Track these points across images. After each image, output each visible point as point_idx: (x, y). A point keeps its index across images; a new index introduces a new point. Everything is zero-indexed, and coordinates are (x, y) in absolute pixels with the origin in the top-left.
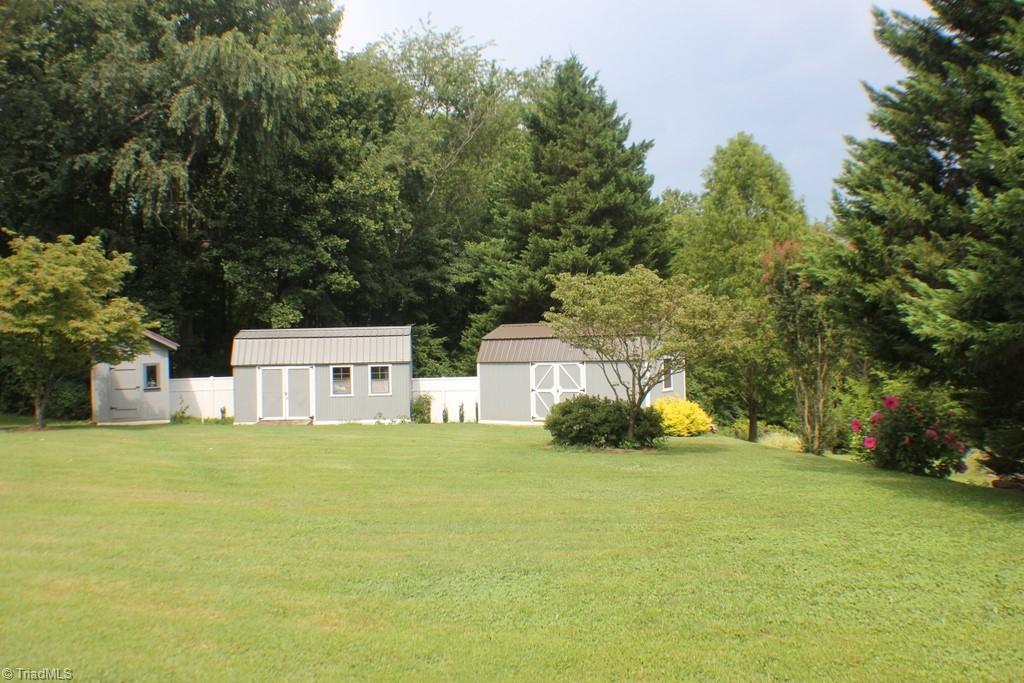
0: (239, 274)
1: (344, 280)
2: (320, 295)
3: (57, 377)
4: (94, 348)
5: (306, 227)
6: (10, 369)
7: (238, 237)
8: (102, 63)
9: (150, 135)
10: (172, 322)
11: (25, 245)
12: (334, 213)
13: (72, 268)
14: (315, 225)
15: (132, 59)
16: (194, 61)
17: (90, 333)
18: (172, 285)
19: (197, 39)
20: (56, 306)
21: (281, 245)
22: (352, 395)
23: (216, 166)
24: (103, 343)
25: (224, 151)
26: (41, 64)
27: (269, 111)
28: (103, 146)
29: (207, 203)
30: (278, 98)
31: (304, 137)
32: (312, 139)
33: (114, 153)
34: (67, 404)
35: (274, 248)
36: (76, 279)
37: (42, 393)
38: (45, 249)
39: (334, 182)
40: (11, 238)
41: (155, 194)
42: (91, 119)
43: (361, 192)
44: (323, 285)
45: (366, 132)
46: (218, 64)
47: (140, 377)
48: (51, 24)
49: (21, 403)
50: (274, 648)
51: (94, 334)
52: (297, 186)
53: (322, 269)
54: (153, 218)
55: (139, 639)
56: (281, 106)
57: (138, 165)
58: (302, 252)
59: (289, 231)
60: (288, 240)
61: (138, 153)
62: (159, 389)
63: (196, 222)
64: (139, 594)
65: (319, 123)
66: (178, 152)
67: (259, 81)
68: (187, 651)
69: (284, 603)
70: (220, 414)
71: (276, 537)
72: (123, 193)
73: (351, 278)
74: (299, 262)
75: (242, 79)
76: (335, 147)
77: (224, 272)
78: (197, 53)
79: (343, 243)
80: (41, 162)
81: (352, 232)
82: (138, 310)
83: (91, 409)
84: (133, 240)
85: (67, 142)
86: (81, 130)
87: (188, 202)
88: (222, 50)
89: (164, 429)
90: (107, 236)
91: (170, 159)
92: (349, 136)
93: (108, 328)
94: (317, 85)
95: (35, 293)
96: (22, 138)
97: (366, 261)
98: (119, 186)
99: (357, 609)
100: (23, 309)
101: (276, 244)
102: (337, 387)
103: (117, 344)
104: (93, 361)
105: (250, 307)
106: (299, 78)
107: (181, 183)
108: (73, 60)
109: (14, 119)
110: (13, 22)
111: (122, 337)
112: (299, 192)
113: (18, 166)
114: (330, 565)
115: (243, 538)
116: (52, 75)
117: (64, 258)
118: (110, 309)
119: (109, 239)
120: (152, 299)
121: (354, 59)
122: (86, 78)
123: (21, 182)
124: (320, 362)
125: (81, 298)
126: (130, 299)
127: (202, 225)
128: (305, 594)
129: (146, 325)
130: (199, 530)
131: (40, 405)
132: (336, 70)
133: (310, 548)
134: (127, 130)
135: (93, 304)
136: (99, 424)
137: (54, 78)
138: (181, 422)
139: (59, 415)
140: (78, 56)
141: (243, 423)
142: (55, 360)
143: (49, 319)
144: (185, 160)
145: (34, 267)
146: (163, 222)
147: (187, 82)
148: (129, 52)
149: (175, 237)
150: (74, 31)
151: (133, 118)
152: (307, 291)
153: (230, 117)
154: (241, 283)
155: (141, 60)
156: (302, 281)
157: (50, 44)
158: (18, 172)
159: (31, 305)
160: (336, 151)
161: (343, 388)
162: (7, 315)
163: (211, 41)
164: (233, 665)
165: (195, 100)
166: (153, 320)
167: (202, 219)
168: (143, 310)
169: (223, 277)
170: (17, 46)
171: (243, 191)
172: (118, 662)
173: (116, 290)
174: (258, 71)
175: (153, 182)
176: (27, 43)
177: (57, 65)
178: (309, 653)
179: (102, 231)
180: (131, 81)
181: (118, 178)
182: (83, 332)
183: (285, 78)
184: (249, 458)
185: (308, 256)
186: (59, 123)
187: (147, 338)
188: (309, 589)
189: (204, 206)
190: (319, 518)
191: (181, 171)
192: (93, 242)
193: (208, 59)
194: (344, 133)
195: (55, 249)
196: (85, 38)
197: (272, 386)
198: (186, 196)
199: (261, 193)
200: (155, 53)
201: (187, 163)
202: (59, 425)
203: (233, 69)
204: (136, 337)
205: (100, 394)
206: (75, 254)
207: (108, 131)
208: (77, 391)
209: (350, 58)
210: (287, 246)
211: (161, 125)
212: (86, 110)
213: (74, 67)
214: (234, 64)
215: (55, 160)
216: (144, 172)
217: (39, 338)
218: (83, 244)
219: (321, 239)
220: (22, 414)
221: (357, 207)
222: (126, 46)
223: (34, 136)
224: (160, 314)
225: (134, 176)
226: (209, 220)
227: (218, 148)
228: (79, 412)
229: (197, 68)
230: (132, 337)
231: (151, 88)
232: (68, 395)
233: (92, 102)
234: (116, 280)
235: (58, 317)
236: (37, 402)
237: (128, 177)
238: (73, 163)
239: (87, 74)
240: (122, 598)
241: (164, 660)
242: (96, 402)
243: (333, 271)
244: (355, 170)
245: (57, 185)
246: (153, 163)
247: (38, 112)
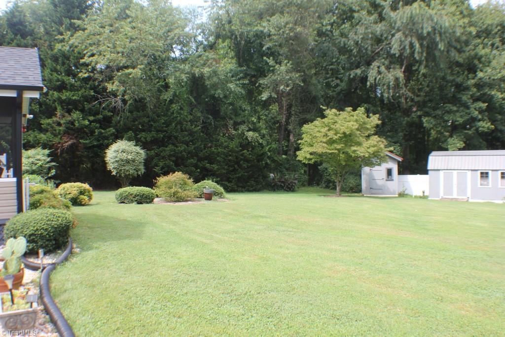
0: (431, 123)
1: (485, 125)
2: (473, 133)
3: (346, 173)
4: (363, 160)
5: (464, 98)
6: (326, 169)
7: (430, 105)
8: (358, 27)
9: (384, 58)
10: (399, 148)
11: (331, 113)
12: (479, 90)
13: (352, 123)
14: (469, 97)
15: (371, 23)
16: (400, 20)
17: (361, 152)
18: (399, 130)
19: (401, 9)
20: (345, 140)
21: (451, 108)
22: (490, 186)
23: (417, 70)
24: (367, 157)
25: (420, 62)
26: (331, 32)
27: (441, 40)
28: (362, 66)
29: (414, 89)
30: (445, 33)
31: (460, 51)
32: (464, 52)
33: (368, 68)
34: (351, 185)
35: (448, 110)
36: (354, 127)
37: (340, 180)
38: (339, 114)
39: (477, 73)
40: (325, 110)
41: (389, 86)
42: (356, 53)
43: (492, 78)
44: (474, 128)
45: (493, 45)
46: (412, 19)
47: (384, 174)
48: (334, 13)
49: (331, 184)
50: (433, 317)
51: (363, 153)
52: (458, 77)
53: (474, 120)
54: (388, 98)
55: (368, 300)
56: (446, 37)
57: (379, 73)
58: (463, 111)
59: (455, 100)
60: (455, 105)
61: (379, 67)
62: (393, 180)
63: (409, 98)
64: (372, 278)
65: (467, 43)
66: (398, 65)
67: (434, 25)
68: (389, 311)
69: (442, 294)
70: (422, 193)
71: (443, 259)
72: (374, 87)
73: (489, 124)
74: (461, 117)
75: (425, 25)
76: (476, 55)
77: (424, 123)
78: (401, 16)
79: (484, 105)
80: (336, 75)
81: (489, 99)
82: (383, 142)
83: (361, 188)
84: (380, 109)
85: (346, 65)
86: (352, 59)
87: (404, 89)
88: (414, 12)
89: (395, 199)
90: (367, 107)
91: (394, 68)
92: (483, 48)
93: (369, 150)
94: (464, 23)
95: (336, 134)
96: (327, 65)
97: (497, 115)
98: (371, 83)
99: (481, 305)
100: (331, 142)
101: (449, 107)
102: (482, 182)
103: (373, 158)
104: (362, 166)
105: (437, 140)
106: (454, 20)
107: (401, 80)
108: (345, 28)
109: (323, 57)
110: (317, 14)
111: (376, 155)
112: (459, 80)
113: (326, 78)
114: (470, 278)
115: (426, 257)
116: (336, 35)
117: (348, 118)
118: (370, 142)
119: (369, 109)
120: (389, 137)
121: (482, 7)
122: (351, 35)
123: (328, 85)
124: (473, 169)
125: (356, 137)
126: (379, 137)
127: (412, 100)
128: (454, 292)
129: (386, 149)
130: (405, 250)
131: (339, 185)
132: (473, 14)
133: (460, 267)
134: (373, 57)
135: (362, 139)
136: (365, 195)
137: (338, 37)
138: (403, 196)
139: (347, 190)
140: (347, 25)
141: (433, 199)
142: (346, 165)
143: (342, 146)
144: (401, 68)
145: (335, 123)
146: (393, 100)
147: (398, 30)
148: (369, 20)
149: (399, 106)
150: (344, 14)
151: (375, 51)
152: (466, 131)
153: (421, 45)
154: (432, 128)
155: (376, 23)
156: (463, 126)
157: (334, 22)
158: (327, 81)
159: (334, 140)
160: (478, 57)
161: (485, 183)
162: (324, 145)
163: (408, 9)
164: (411, 323)
165: (403, 39)
166: (391, 146)
167: (411, 97)
168: (385, 142)
169: (423, 125)
170: (320, 25)
171: (431, 81)
172: (356, 310)
173: (372, 133)
174: (432, 20)
175: (387, 80)
176: (324, 23)
177: (338, 30)
178: (451, 324)
179: (365, 105)
180: (372, 33)
181: (371, 80)
182: (357, 152)
183: (446, 22)
184: (435, 216)
185: (466, 113)
186: (342, 57)
187: (387, 155)
188: (457, 289)
189: (412, 90)
190: (467, 251)
191: (399, 73)
192: (361, 110)
193: (407, 17)
194: (481, 46)
195: (344, 114)
196: (349, 17)
197: (448, 180)
198: (403, 86)
199: (440, 82)
200: (381, 18)
201: (403, 70)
202: (347, 195)
203: (420, 21)
204: (382, 155)
205: (366, 182)
206: (353, 116)
207: (364, 58)
208: (356, 180)
209: (479, 7)
210: (455, 108)
211: (388, 53)
212: (353, 49)
213: (346, 31)
214: (420, 18)
215: (342, 74)
216: (382, 76)
217: (338, 155)
218: (356, 112)
219: (473, 103)
220: (331, 189)
221: (491, 86)
222: (368, 18)
223: (332, 64)
224: (393, 144)
225: (378, 79)
226: (415, 97)
227: (417, 62)
228: (356, 190)
229: (402, 23)
230: (380, 155)
231: (382, 36)
232: (352, 181)
233: (355, 46)
234: (372, 128)
235: (346, 145)
236: (337, 184)
237: (375, 79)
238: (350, 75)
239: (351, 33)
240: (364, 279)
241: (378, 313)
242: (364, 185)
243: (480, 120)
244: (488, 66)
245: (343, 85)
246: (386, 71)
247: (333, 53)
